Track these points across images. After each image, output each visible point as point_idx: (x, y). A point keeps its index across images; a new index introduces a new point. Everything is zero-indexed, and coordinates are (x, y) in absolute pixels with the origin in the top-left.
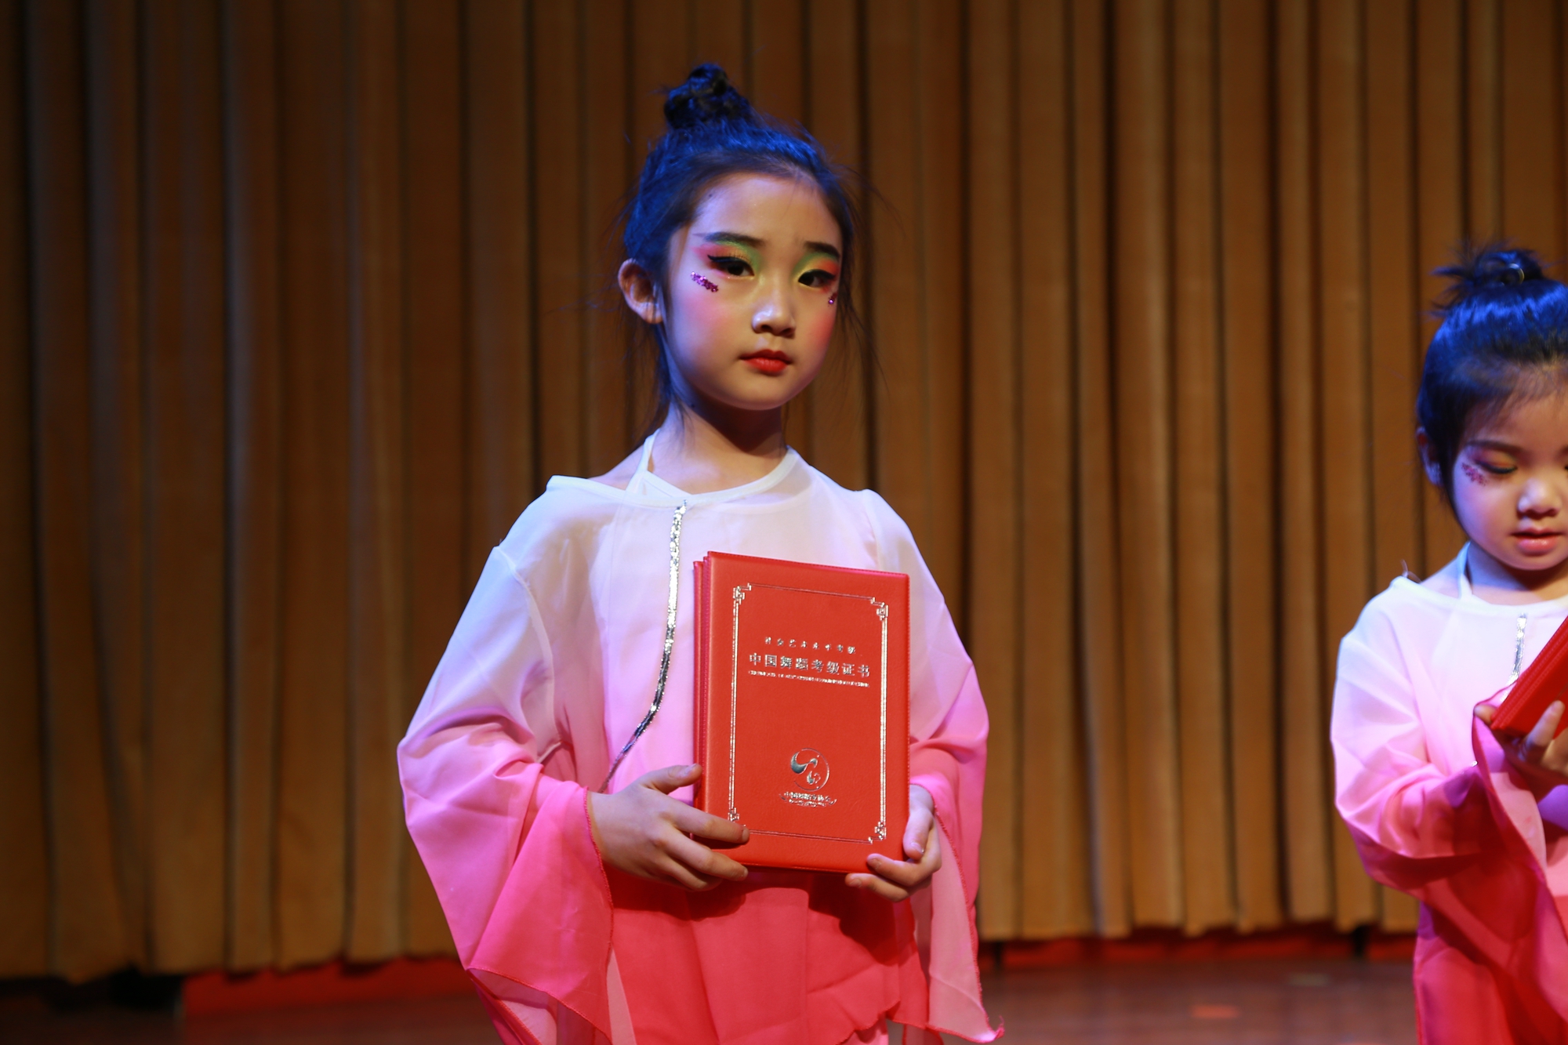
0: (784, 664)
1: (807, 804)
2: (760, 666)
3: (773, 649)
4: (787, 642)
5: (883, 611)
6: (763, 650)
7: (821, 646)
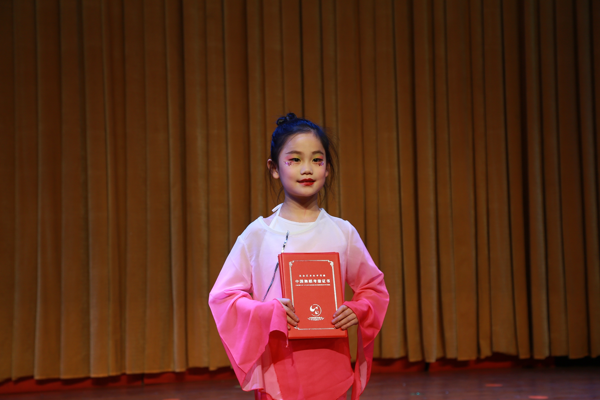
0: (305, 282)
1: (316, 320)
2: (299, 283)
3: (302, 278)
4: (305, 276)
5: (332, 264)
6: (299, 279)
7: (316, 276)
